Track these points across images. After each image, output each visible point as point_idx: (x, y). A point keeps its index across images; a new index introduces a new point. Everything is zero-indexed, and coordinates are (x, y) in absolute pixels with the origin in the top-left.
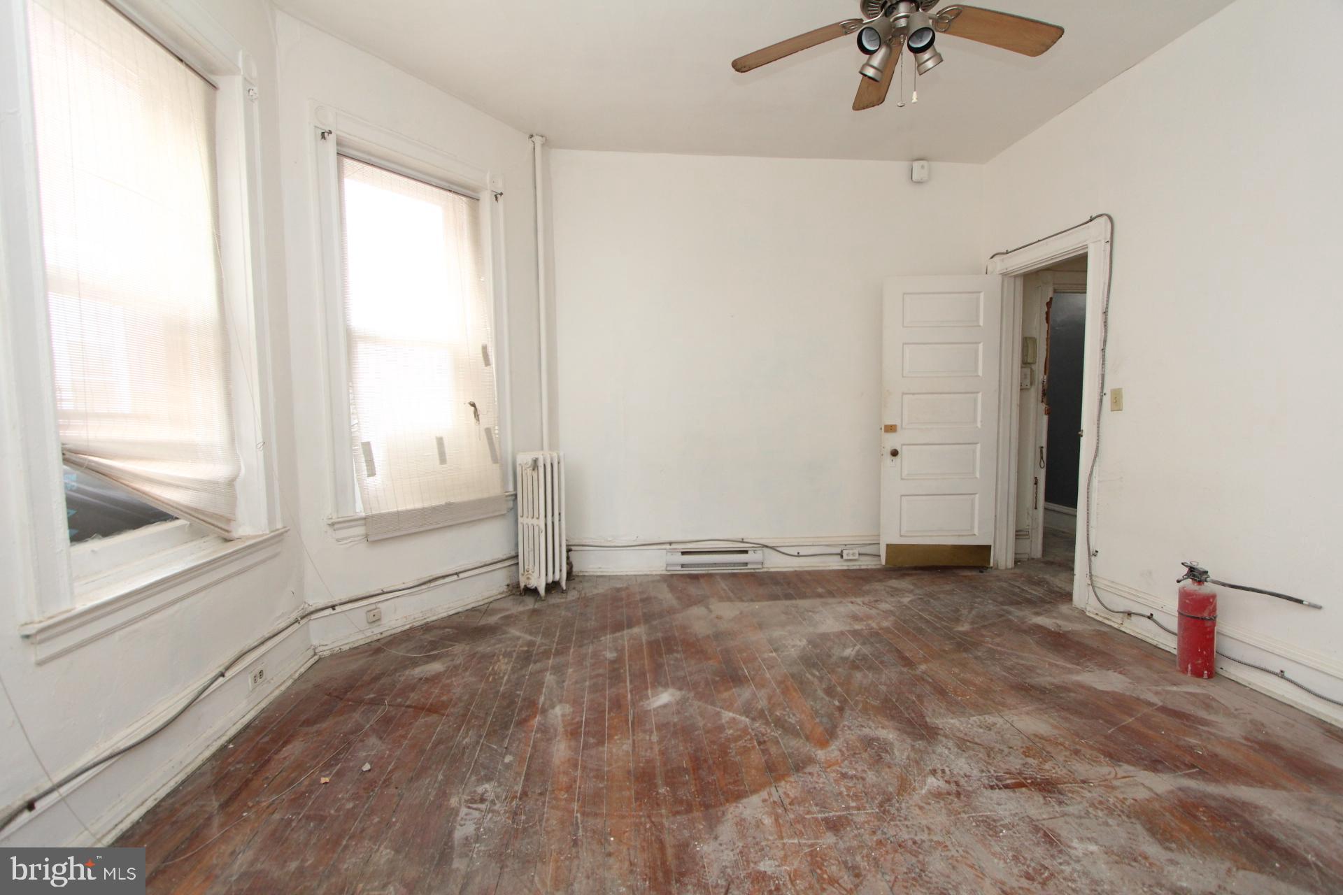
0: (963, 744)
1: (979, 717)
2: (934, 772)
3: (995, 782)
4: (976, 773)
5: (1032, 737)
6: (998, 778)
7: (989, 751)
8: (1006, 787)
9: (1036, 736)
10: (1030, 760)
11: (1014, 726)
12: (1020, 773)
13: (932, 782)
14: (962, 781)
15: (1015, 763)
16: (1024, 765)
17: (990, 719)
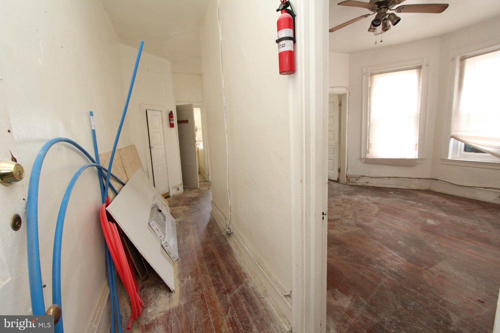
0: (349, 225)
1: (348, 232)
2: (351, 219)
3: (339, 219)
4: (343, 220)
5: (334, 229)
6: (339, 220)
7: (342, 224)
8: (336, 219)
9: (333, 229)
10: (333, 224)
11: (339, 230)
12: (335, 221)
13: (350, 217)
14: (345, 218)
15: (336, 223)
16: (334, 223)
17: (345, 231)
